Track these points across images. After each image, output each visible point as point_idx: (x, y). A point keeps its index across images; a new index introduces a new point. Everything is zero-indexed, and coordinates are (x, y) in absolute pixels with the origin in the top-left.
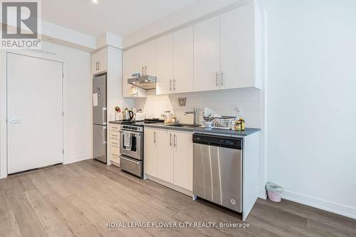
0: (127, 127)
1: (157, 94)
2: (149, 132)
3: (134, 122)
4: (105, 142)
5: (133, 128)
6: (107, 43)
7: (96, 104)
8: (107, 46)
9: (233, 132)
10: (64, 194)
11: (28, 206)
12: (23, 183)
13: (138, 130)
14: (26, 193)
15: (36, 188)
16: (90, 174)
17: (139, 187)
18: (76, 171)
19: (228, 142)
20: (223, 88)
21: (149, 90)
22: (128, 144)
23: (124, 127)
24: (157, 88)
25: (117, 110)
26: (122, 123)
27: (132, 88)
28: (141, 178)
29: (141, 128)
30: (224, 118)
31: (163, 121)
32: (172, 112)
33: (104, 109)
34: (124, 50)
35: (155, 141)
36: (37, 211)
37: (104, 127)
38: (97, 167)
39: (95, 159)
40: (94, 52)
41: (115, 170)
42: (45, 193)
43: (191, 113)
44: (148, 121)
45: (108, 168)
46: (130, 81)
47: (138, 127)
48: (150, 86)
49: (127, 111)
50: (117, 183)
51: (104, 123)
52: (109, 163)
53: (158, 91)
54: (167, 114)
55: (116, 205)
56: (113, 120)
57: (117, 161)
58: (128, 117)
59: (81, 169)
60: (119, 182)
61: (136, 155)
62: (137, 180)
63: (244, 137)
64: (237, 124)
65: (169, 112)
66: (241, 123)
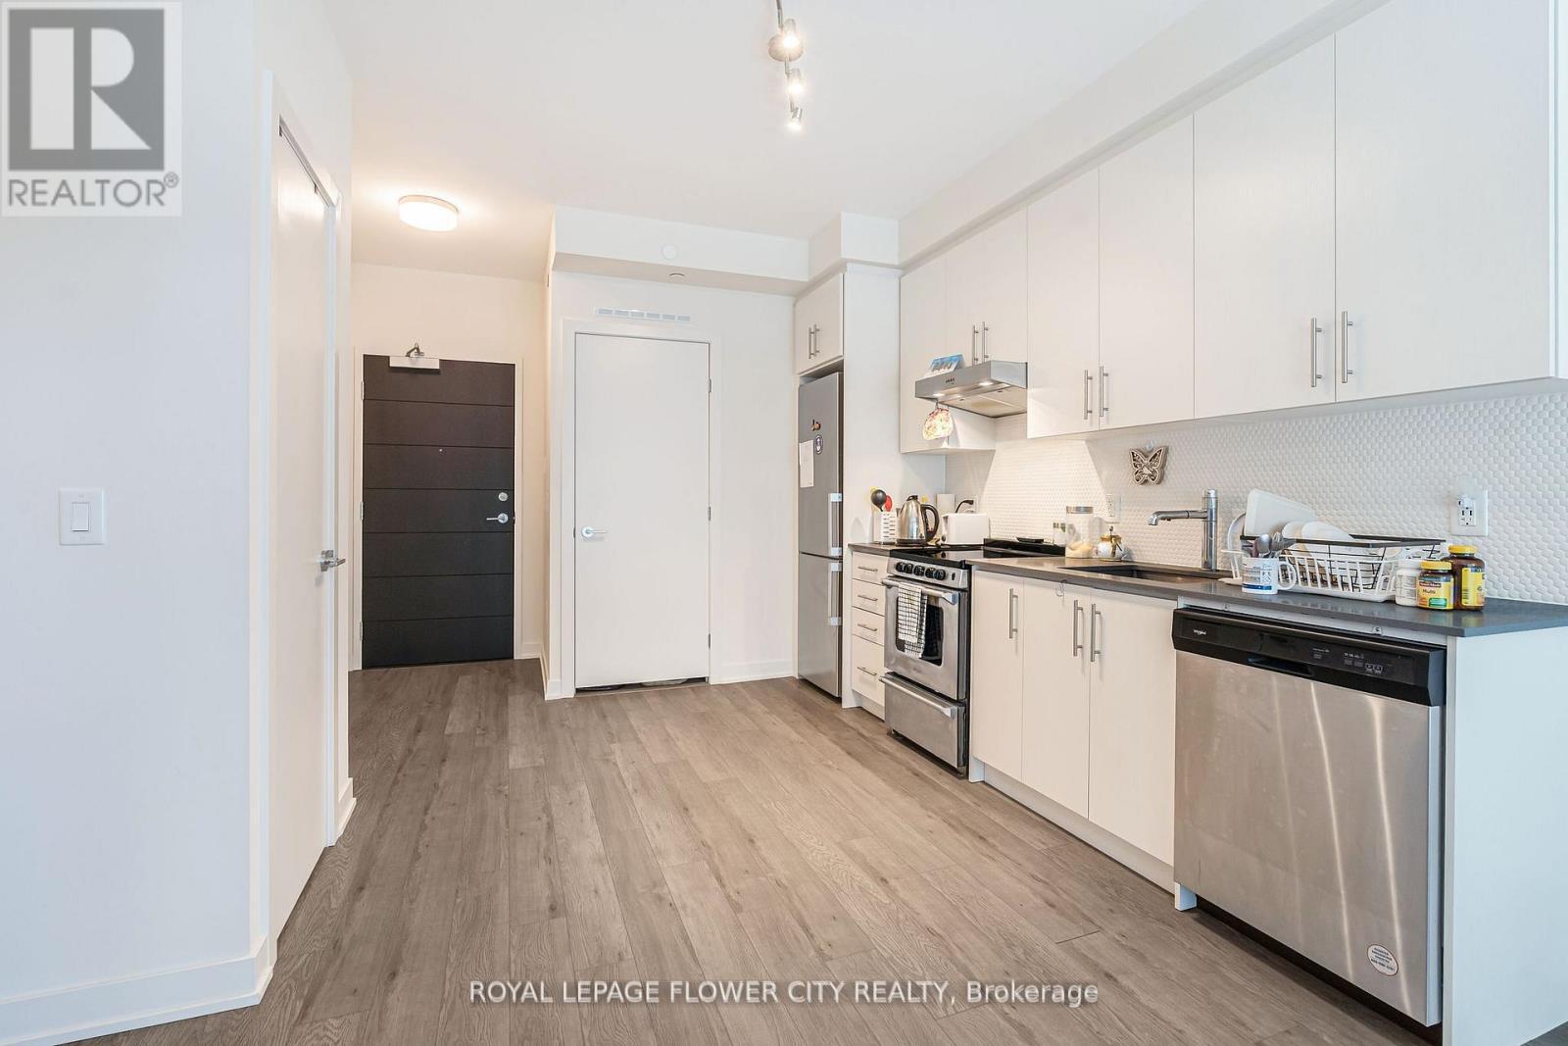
0: (908, 570)
1: (1031, 434)
2: (990, 589)
3: (939, 549)
4: (834, 621)
5: (929, 573)
6: (845, 255)
7: (808, 481)
8: (841, 267)
9: (1403, 616)
10: (707, 772)
11: (620, 785)
12: (609, 719)
13: (948, 582)
14: (616, 747)
15: (639, 741)
16: (784, 727)
17: (946, 802)
18: (742, 709)
19: (1351, 659)
20: (1347, 393)
21: (1001, 419)
22: (911, 634)
23: (898, 567)
24: (1032, 406)
25: (880, 500)
26: (893, 554)
27: (933, 414)
28: (959, 770)
29: (961, 573)
30: (1362, 541)
31: (1058, 551)
32: (1102, 512)
33: (834, 497)
34: (906, 268)
35: (1012, 630)
36: (639, 802)
37: (834, 566)
38: (806, 706)
39: (805, 682)
40: (802, 292)
41: (867, 728)
42: (660, 757)
43: (1188, 515)
44: (997, 548)
45: (846, 718)
46: (924, 390)
47: (950, 571)
48: (1003, 402)
49: (913, 507)
50: (868, 776)
51: (834, 552)
52: (848, 702)
53: (1036, 422)
54: (1080, 521)
55: (856, 844)
56: (866, 541)
57: (876, 697)
58: (916, 531)
59: (758, 708)
60: (875, 771)
61: (942, 677)
62: (945, 780)
63: (1448, 642)
64: (1430, 575)
65: (1088, 510)
66: (1455, 573)
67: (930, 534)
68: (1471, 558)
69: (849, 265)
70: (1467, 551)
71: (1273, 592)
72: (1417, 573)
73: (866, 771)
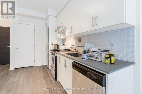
8: (48, 16)
19: (91, 75)
23: (51, 53)
28: (56, 80)
29: (56, 54)
31: (70, 51)
33: (48, 44)
37: (48, 52)
49: (56, 45)
52: (49, 69)
61: (54, 67)
63: (107, 74)
64: (106, 58)
65: (73, 46)
66: (110, 57)
67: (58, 48)
68: (113, 55)
69: (50, 16)
70: (112, 53)
71: (86, 59)
72: (104, 57)
73: (44, 80)
